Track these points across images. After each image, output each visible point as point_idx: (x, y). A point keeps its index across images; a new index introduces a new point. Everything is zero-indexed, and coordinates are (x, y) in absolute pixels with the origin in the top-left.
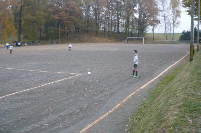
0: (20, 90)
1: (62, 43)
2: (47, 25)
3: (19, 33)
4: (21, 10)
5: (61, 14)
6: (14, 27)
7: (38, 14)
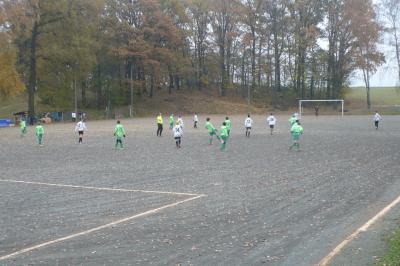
0: (53, 236)
1: (139, 114)
2: (98, 71)
3: (30, 91)
4: (35, 33)
5: (133, 41)
6: (17, 76)
7: (78, 43)
